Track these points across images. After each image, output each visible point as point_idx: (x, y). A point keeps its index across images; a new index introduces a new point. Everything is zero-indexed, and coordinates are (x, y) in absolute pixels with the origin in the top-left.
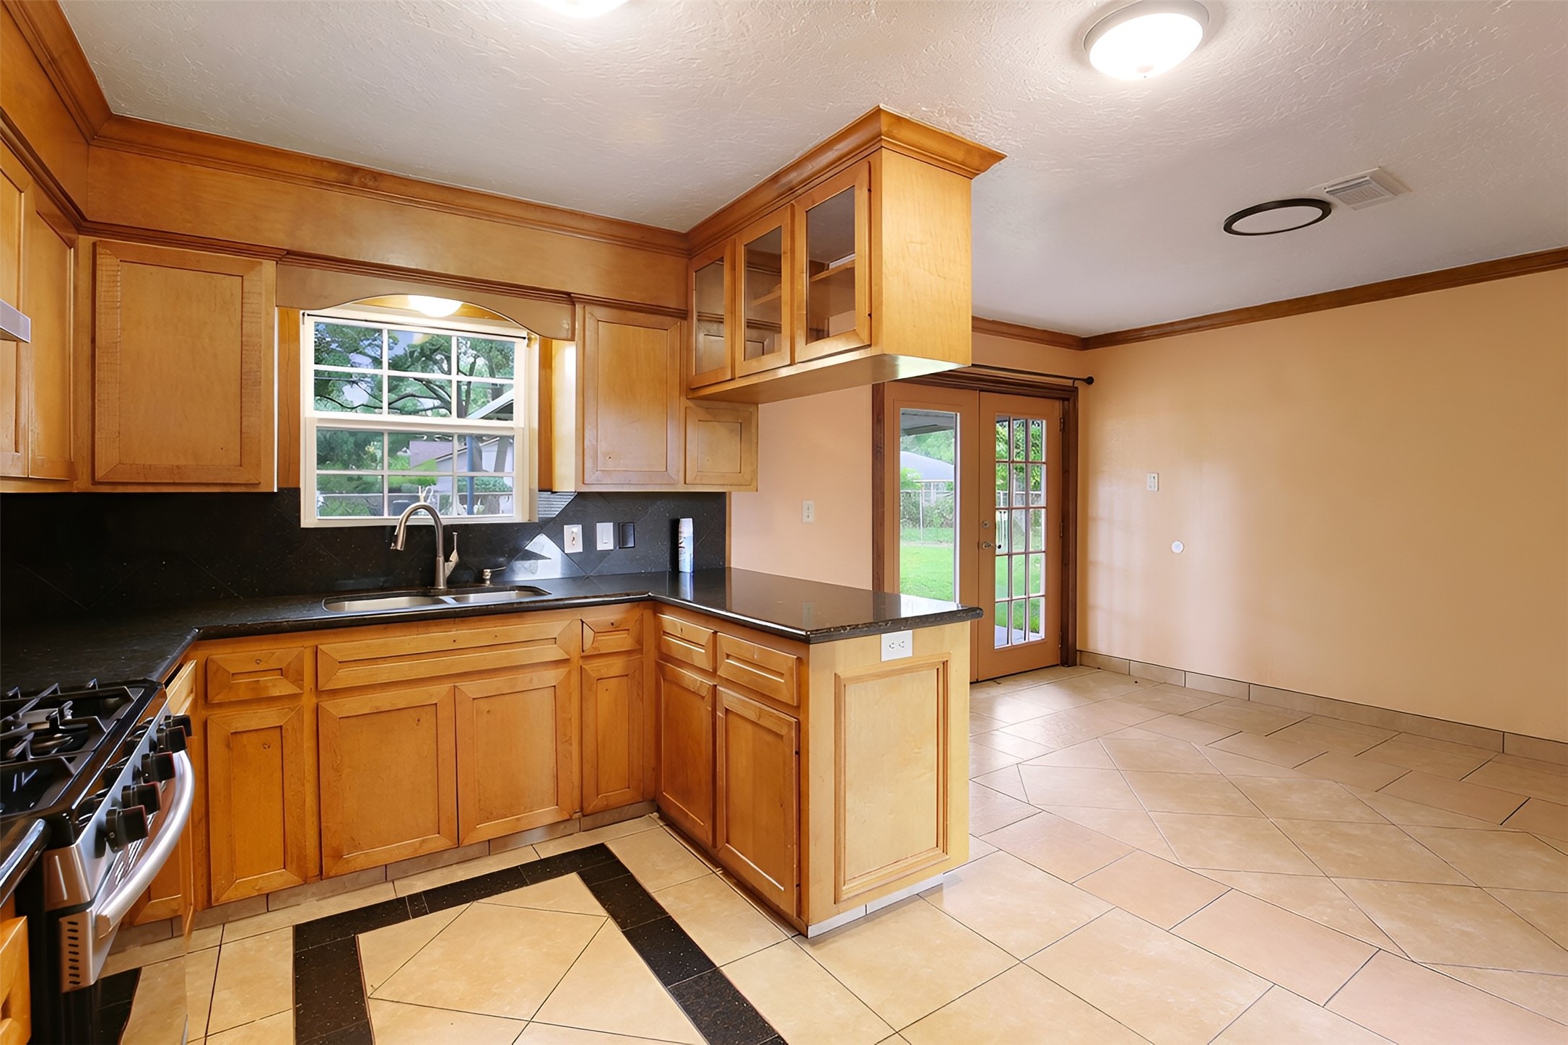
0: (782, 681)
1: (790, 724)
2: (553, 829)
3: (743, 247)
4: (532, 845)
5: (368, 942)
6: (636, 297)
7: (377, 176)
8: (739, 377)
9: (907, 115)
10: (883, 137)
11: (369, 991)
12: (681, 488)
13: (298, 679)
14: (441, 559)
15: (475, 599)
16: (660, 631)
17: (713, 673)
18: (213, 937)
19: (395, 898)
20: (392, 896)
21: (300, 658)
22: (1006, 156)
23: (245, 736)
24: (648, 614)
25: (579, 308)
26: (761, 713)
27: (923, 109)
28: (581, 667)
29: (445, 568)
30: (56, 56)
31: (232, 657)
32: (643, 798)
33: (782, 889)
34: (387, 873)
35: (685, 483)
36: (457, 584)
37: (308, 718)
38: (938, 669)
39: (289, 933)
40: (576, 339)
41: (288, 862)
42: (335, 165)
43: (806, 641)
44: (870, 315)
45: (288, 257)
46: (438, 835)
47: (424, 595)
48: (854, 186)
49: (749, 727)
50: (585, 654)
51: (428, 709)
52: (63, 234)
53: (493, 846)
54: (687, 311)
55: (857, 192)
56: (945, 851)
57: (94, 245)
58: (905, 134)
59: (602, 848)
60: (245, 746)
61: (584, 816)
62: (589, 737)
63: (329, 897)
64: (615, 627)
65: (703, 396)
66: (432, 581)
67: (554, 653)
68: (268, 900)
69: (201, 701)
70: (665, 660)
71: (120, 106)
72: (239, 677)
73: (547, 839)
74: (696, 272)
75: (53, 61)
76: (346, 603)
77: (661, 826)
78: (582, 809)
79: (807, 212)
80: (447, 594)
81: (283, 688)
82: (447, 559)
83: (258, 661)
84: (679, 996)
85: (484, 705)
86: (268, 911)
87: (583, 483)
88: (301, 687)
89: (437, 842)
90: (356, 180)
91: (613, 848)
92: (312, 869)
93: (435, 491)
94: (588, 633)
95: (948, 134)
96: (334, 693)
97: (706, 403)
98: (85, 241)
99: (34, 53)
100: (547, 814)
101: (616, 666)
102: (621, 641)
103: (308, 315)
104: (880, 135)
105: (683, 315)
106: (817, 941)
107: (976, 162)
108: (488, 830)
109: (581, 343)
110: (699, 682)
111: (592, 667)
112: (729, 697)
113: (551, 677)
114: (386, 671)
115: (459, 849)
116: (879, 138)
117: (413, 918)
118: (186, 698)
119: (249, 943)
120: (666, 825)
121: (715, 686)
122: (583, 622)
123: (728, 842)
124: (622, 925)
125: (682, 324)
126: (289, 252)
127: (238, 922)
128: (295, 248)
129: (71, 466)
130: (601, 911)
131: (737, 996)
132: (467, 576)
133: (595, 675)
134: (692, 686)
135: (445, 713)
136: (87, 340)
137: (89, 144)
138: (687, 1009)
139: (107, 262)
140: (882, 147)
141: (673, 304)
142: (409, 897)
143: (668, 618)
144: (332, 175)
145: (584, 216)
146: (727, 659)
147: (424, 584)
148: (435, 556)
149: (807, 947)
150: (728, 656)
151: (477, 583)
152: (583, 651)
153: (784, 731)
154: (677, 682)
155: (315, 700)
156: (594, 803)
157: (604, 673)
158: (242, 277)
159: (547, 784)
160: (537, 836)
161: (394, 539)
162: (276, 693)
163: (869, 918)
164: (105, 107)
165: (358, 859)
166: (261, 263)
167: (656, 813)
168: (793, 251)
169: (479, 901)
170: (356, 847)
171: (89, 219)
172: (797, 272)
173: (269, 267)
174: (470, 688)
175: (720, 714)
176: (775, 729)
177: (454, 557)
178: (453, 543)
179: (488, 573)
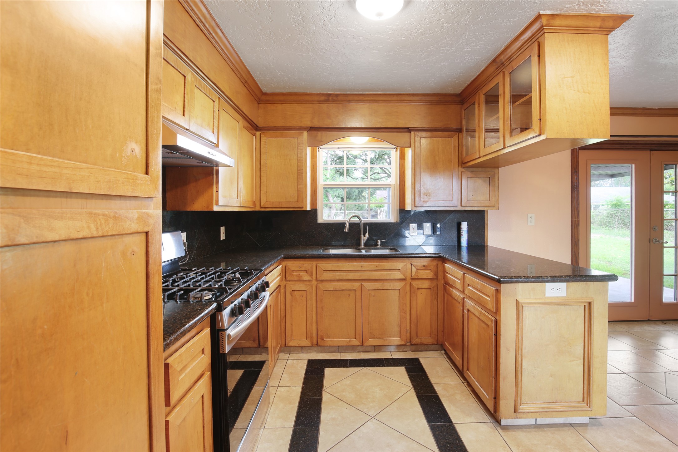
0: (489, 300)
1: (492, 320)
2: (399, 347)
3: (483, 95)
4: (390, 352)
5: (329, 372)
6: (438, 125)
7: (337, 95)
8: (483, 156)
9: (558, 12)
10: (544, 27)
11: (324, 388)
12: (459, 208)
13: (311, 275)
14: (362, 236)
15: (373, 252)
16: (445, 272)
17: (463, 292)
18: (286, 357)
19: (339, 359)
20: (338, 358)
21: (312, 267)
22: (633, 15)
23: (296, 292)
24: (440, 263)
25: (412, 133)
26: (481, 313)
27: (567, 6)
28: (410, 283)
29: (364, 239)
30: (246, 79)
31: (293, 265)
32: (437, 342)
33: (488, 397)
34: (339, 349)
35: (461, 206)
36: (368, 245)
37: (314, 289)
38: (585, 306)
39: (306, 362)
40: (412, 146)
41: (307, 338)
42: (323, 94)
43: (499, 282)
44: (540, 119)
45: (312, 129)
46: (355, 339)
47: (356, 249)
48: (531, 56)
49: (476, 319)
50: (412, 278)
51: (353, 291)
52: (251, 132)
53: (376, 348)
54: (461, 128)
55: (532, 58)
56: (588, 405)
57: (260, 134)
58: (558, 22)
59: (417, 360)
60: (296, 295)
61: (412, 345)
62: (414, 312)
63: (320, 353)
64: (425, 268)
65: (469, 166)
66: (359, 244)
67: (399, 276)
68: (302, 349)
69: (284, 279)
70: (447, 284)
71: (265, 90)
72: (294, 272)
73: (396, 351)
74: (464, 110)
75: (246, 82)
76: (331, 250)
77: (445, 357)
78: (410, 342)
79: (510, 73)
80: (364, 249)
81: (307, 277)
82: (364, 236)
83: (300, 267)
84: (433, 429)
85: (373, 293)
86: (302, 353)
87: (415, 206)
88: (312, 278)
89: (355, 342)
90: (330, 98)
91: (422, 361)
92: (315, 343)
93: (383, 210)
94: (414, 269)
95: (588, 15)
96: (322, 281)
97: (471, 169)
98: (258, 133)
99: (241, 81)
100: (396, 341)
101: (426, 284)
102: (428, 274)
103: (321, 148)
104: (542, 26)
105: (459, 130)
106: (506, 428)
107: (610, 24)
108: (373, 342)
109: (413, 148)
110: (458, 296)
111: (416, 284)
112: (469, 304)
113: (399, 285)
114: (338, 275)
115: (362, 347)
116: (542, 29)
117: (344, 367)
118: (278, 276)
119: (295, 361)
120: (447, 357)
121: (464, 298)
122: (411, 264)
123: (468, 370)
124: (417, 393)
125: (459, 134)
126: (311, 128)
127: (293, 354)
128: (313, 126)
129: (254, 203)
130: (410, 384)
131: (458, 438)
132: (372, 242)
133: (416, 287)
134: (455, 297)
135: (358, 293)
136: (258, 163)
137: (258, 103)
138: (435, 436)
139: (264, 139)
140: (545, 32)
141: (454, 125)
142: (344, 360)
143: (447, 266)
144: (323, 98)
145: (413, 95)
146: (469, 286)
147: (356, 245)
148: (360, 234)
149: (498, 428)
150: (469, 285)
151: (375, 246)
152: (411, 276)
153: (489, 323)
154: (450, 295)
155: (316, 283)
156: (416, 341)
157: (420, 286)
158: (298, 138)
159: (396, 329)
160: (392, 348)
161: (345, 227)
162: (305, 279)
163: (538, 427)
164: (261, 91)
165: (329, 342)
166: (303, 132)
167: (443, 351)
168: (504, 93)
169: (367, 368)
170: (329, 337)
171: (259, 126)
172: (506, 102)
173: (305, 134)
174: (369, 286)
175: (466, 311)
176: (487, 322)
177: (367, 235)
178: (366, 230)
179: (379, 242)
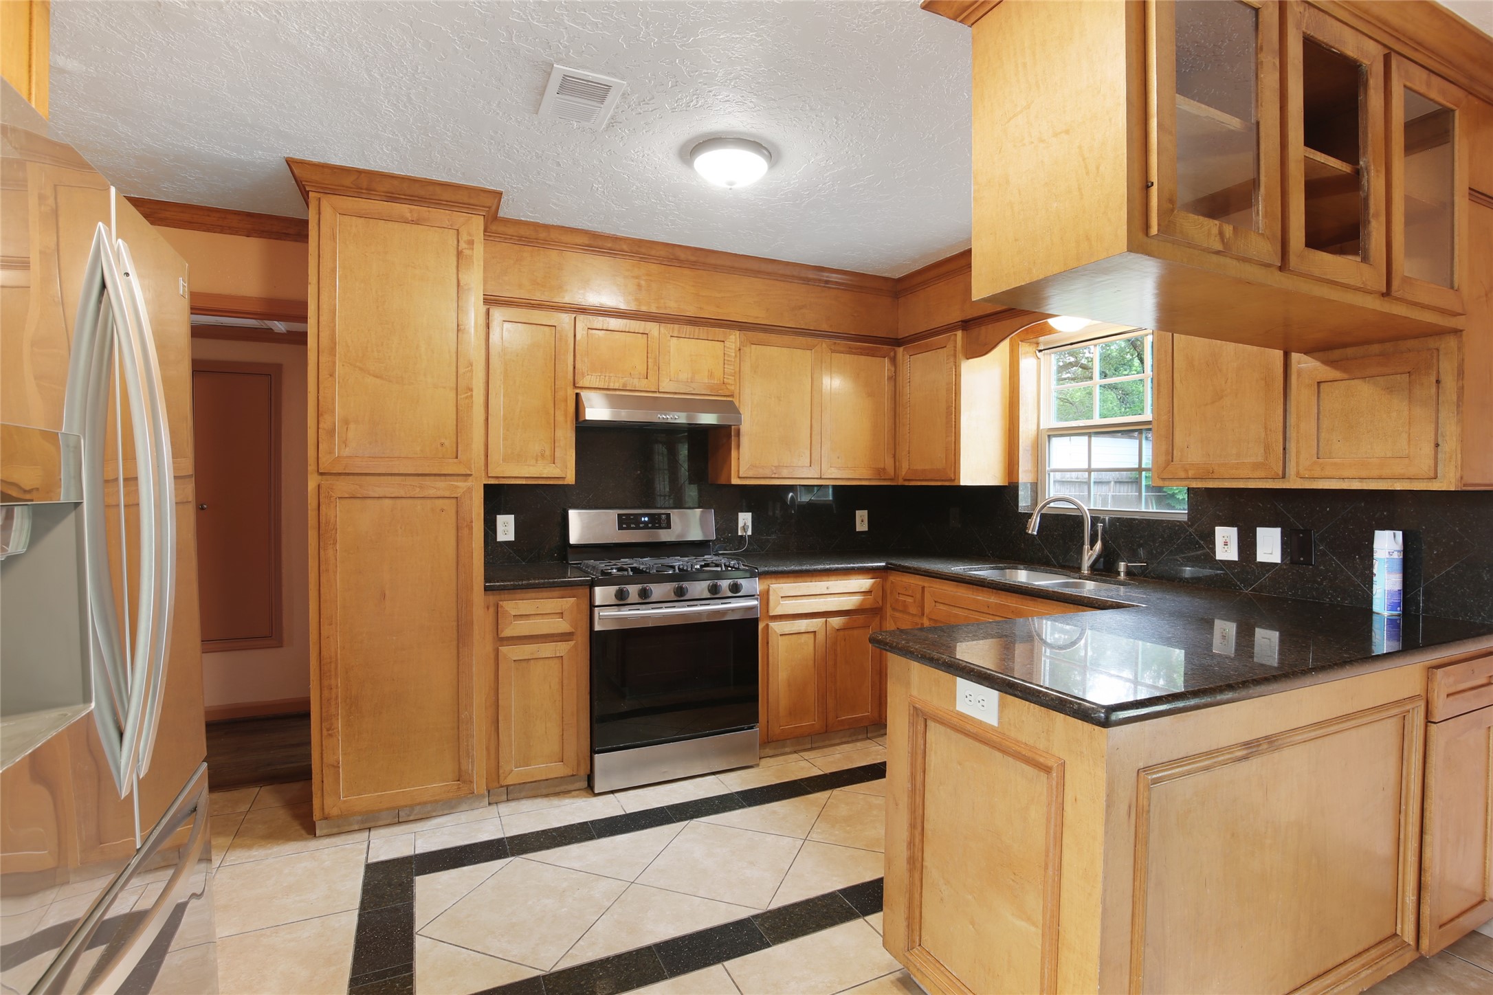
13: (918, 606)
14: (1086, 547)
29: (1090, 555)
36: (1098, 571)
57: (903, 350)
66: (1078, 564)
69: (888, 604)
72: (900, 595)
80: (1087, 581)
81: (913, 609)
82: (1091, 548)
98: (900, 350)
103: (1039, 351)
137: (897, 298)
139: (906, 358)
147: (1070, 568)
148: (1082, 544)
151: (1113, 576)
158: (950, 346)
162: (911, 611)
166: (955, 334)
171: (898, 338)
173: (959, 335)
177: (1098, 546)
178: (1098, 536)
179: (1122, 566)
